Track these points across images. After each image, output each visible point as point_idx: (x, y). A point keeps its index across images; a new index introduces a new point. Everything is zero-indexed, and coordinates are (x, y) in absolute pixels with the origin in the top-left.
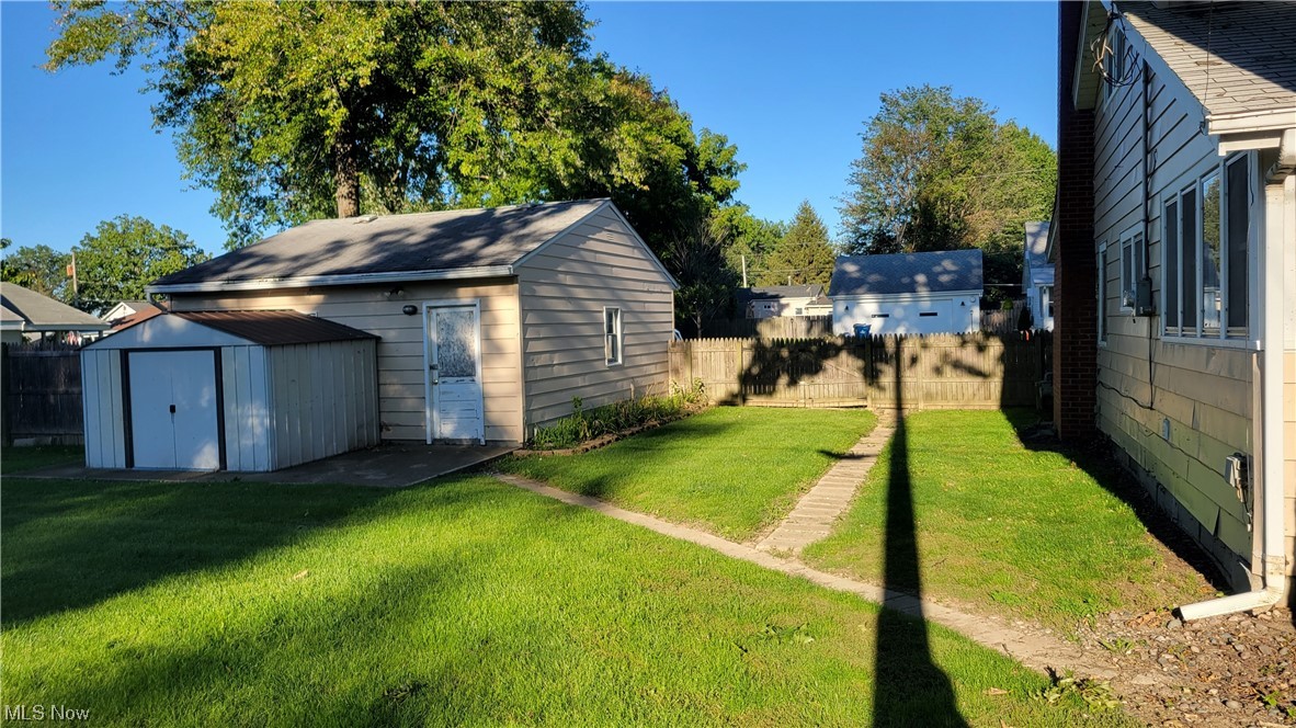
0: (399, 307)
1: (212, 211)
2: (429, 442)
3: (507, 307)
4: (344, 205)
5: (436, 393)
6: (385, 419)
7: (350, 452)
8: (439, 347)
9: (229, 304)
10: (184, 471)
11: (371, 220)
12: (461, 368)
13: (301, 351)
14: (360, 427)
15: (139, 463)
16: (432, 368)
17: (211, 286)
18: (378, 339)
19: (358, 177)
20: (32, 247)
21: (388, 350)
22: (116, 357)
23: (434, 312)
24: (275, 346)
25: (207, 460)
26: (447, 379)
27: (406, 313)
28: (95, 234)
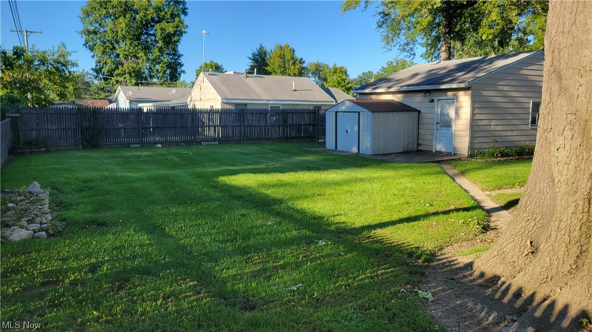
0: (428, 99)
1: (422, 56)
2: (434, 152)
3: (465, 100)
4: (444, 55)
5: (438, 133)
6: (420, 142)
7: (404, 152)
8: (441, 115)
9: (374, 97)
10: (349, 152)
11: (437, 63)
12: (447, 124)
13: (385, 114)
14: (409, 144)
15: (338, 148)
16: (437, 123)
17: (367, 91)
18: (419, 112)
19: (450, 43)
20: (367, 72)
21: (422, 116)
22: (334, 113)
23: (440, 101)
24: (375, 112)
25: (355, 150)
26: (442, 128)
27: (430, 102)
28: (385, 66)
